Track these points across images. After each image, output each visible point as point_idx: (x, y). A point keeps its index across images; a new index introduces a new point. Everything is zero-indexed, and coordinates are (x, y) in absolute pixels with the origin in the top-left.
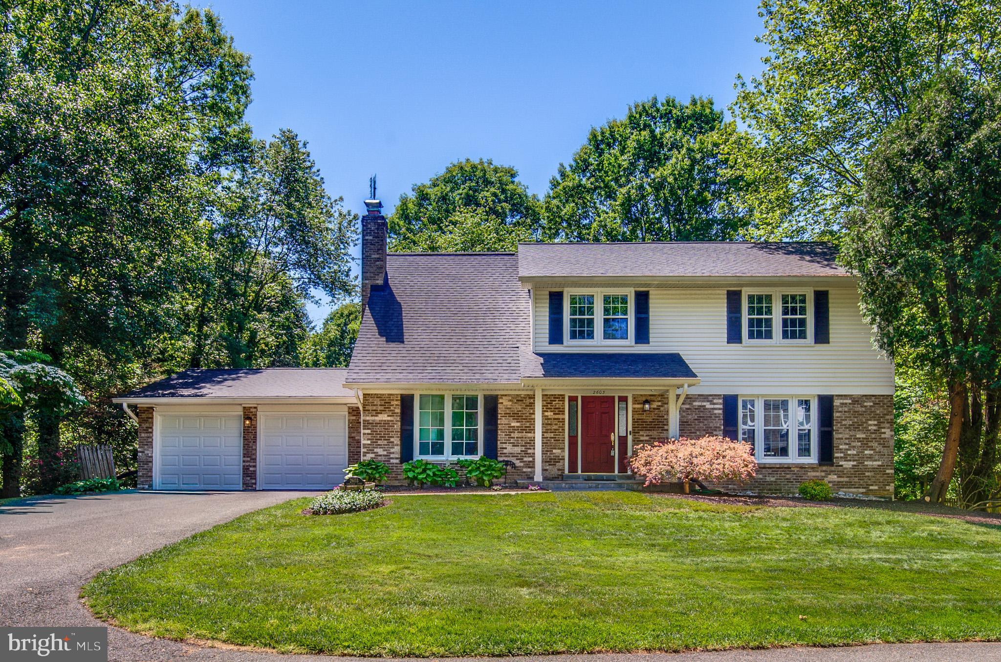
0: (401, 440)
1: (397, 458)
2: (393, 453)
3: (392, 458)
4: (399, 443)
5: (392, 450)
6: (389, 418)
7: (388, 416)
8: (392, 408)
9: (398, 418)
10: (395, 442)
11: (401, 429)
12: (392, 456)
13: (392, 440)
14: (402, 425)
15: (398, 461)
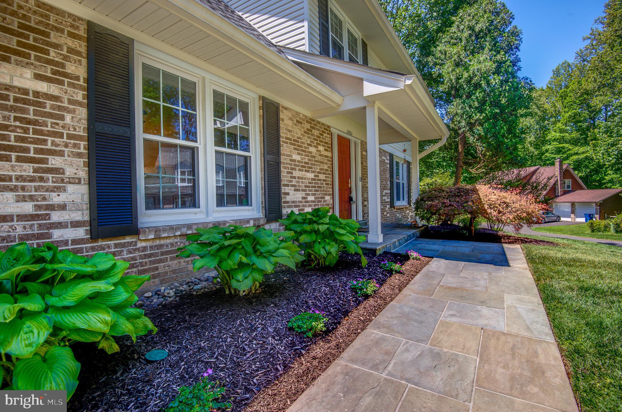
0: (89, 165)
1: (76, 224)
2: (63, 207)
3: (60, 225)
4: (83, 174)
5: (56, 199)
6: (43, 87)
7: (38, 77)
8: (53, 55)
9: (80, 96)
10: (69, 172)
11: (90, 129)
12: (56, 217)
13: (54, 162)
14: (92, 119)
15: (81, 233)
